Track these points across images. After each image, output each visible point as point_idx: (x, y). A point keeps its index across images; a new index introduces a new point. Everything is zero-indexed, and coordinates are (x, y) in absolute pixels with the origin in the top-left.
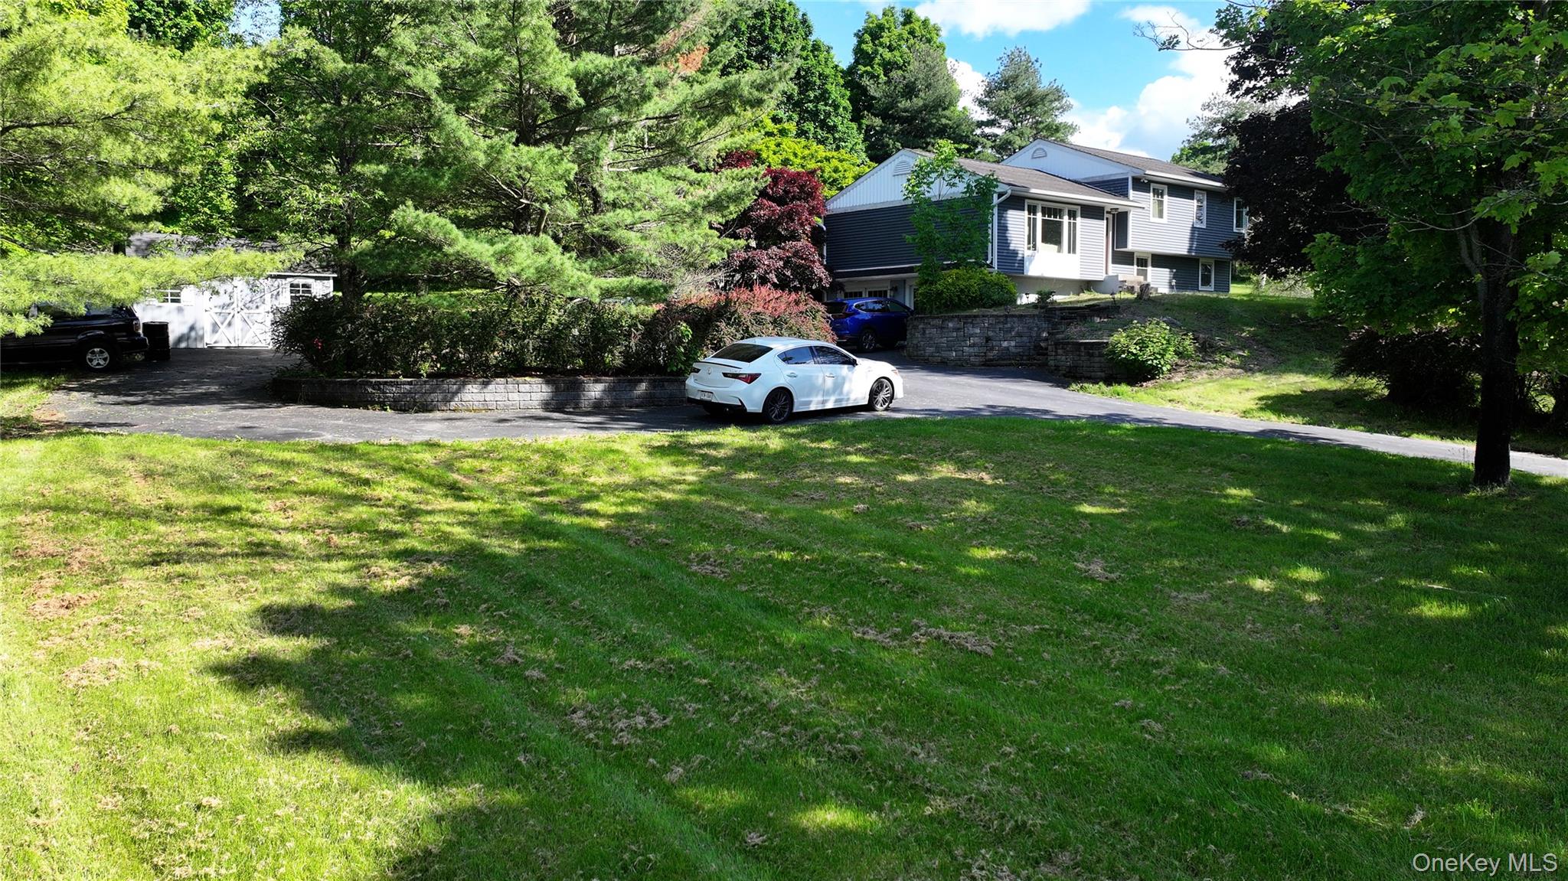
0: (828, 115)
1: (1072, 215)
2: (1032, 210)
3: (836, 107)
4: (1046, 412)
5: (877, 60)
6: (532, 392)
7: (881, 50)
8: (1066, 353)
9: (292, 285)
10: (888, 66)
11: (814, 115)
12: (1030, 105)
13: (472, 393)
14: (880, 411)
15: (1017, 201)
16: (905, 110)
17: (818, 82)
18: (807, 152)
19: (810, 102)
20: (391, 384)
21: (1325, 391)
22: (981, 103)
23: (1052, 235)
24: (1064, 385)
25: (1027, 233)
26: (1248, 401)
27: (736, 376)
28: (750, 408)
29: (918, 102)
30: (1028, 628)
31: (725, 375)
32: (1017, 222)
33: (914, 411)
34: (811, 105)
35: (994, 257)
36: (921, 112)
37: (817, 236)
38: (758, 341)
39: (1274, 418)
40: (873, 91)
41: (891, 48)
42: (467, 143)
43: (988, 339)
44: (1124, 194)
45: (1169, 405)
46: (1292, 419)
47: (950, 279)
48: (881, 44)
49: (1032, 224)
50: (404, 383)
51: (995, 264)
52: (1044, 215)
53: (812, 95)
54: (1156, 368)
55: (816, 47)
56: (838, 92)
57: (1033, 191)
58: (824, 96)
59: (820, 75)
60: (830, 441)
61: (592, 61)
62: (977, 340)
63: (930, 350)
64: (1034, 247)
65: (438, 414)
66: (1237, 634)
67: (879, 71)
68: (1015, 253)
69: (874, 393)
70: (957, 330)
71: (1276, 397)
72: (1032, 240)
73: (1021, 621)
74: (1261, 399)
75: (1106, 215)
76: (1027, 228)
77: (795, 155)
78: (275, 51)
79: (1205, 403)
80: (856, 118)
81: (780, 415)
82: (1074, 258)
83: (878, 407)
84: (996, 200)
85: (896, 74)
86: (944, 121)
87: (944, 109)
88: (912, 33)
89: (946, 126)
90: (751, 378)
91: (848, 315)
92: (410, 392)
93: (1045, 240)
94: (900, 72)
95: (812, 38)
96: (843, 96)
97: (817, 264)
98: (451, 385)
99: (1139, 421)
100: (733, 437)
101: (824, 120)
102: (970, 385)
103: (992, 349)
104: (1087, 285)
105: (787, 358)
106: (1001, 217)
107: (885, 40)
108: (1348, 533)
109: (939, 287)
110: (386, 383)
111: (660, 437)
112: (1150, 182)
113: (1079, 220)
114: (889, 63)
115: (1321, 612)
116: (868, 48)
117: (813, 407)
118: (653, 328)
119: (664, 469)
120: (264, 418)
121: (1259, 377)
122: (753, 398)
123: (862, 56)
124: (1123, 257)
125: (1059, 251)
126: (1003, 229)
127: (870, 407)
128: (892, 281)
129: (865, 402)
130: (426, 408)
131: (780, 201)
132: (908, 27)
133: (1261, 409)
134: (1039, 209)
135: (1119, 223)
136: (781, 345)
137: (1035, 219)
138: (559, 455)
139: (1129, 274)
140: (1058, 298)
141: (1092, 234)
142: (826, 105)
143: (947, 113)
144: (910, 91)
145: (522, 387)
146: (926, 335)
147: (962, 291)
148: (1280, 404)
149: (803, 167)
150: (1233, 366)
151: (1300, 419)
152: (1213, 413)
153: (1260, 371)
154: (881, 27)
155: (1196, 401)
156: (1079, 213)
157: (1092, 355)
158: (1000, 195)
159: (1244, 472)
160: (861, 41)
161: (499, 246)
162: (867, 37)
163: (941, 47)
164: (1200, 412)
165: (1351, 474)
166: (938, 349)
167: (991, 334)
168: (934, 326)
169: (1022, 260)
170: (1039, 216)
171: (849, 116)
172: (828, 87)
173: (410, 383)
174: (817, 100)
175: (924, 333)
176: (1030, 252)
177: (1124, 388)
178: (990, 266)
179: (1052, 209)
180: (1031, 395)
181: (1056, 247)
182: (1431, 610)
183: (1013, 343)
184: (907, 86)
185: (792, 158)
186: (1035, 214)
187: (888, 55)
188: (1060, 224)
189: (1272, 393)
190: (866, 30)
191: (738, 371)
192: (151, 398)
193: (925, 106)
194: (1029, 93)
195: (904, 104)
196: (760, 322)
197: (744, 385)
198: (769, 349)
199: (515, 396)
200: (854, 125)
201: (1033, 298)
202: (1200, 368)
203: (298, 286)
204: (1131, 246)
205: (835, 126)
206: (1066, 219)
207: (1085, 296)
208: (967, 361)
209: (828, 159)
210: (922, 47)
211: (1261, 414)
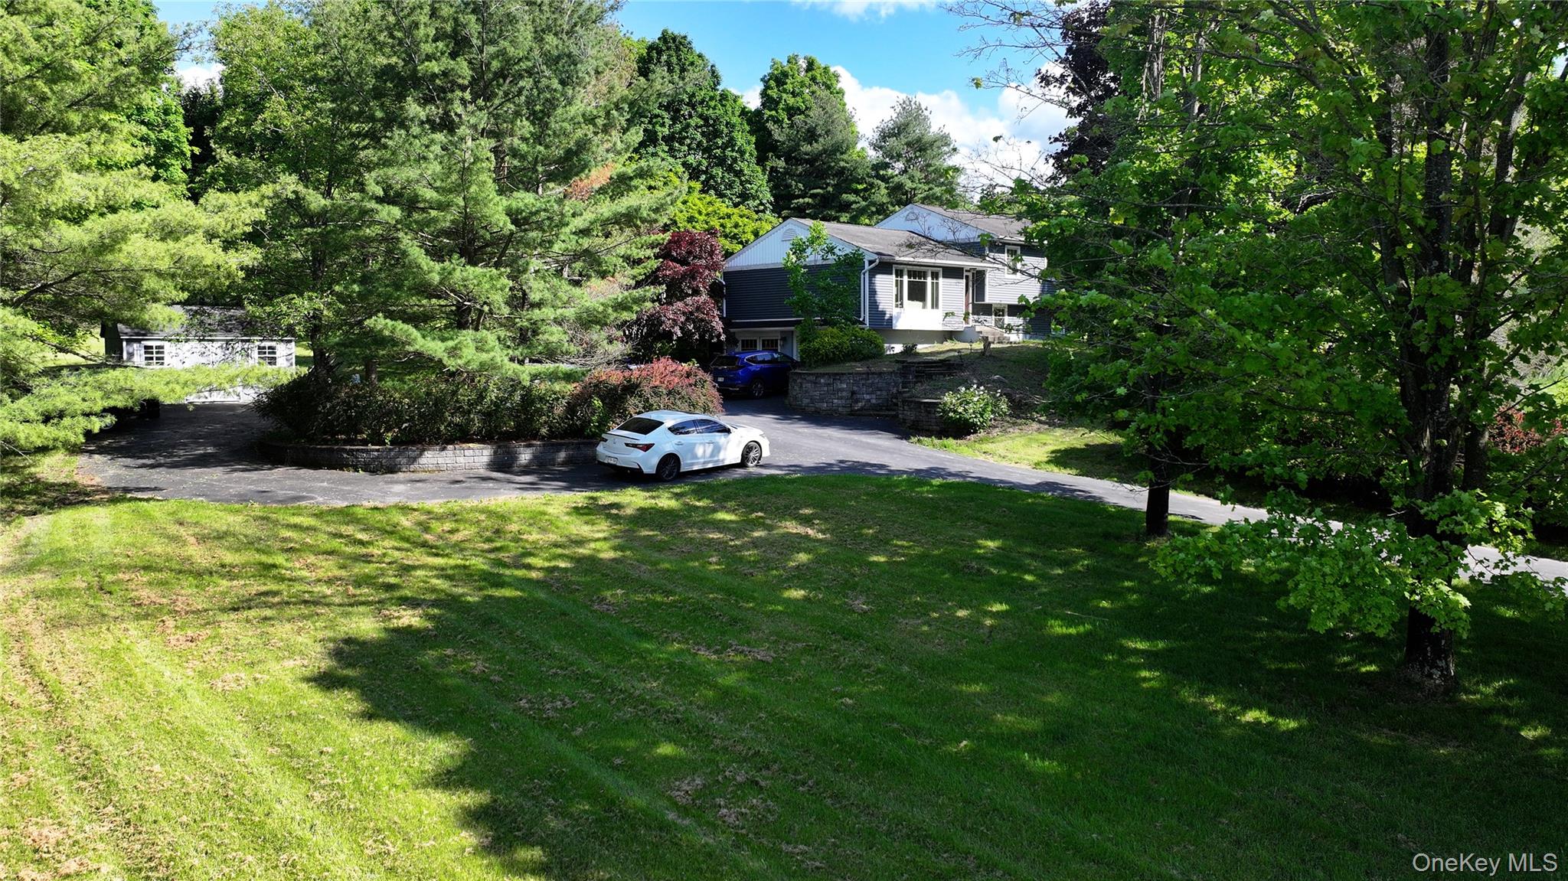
0: (735, 160)
1: (935, 276)
2: (899, 274)
3: (742, 153)
4: (882, 467)
5: (781, 106)
6: (477, 456)
7: (784, 96)
8: (911, 409)
9: (259, 348)
10: (792, 111)
11: (721, 162)
12: (920, 151)
13: (431, 458)
14: (752, 468)
15: (885, 266)
16: (806, 154)
17: (726, 131)
18: (710, 209)
19: (718, 148)
20: (362, 451)
21: (1104, 445)
22: (876, 147)
23: (917, 293)
24: (905, 436)
25: (895, 293)
26: (1041, 454)
27: (635, 446)
28: (646, 470)
29: (817, 147)
31: (627, 445)
32: (886, 286)
33: (779, 467)
34: (718, 151)
35: (865, 315)
36: (821, 155)
37: (715, 291)
38: (653, 416)
39: (1056, 469)
40: (778, 135)
41: (794, 94)
42: (425, 268)
43: (853, 393)
44: (982, 256)
45: (982, 457)
46: (1068, 471)
47: (828, 337)
48: (785, 91)
49: (899, 285)
50: (373, 450)
51: (867, 322)
52: (909, 277)
53: (720, 143)
54: (975, 425)
55: (724, 97)
56: (744, 139)
57: (897, 258)
58: (731, 143)
59: (727, 123)
60: (705, 500)
62: (844, 394)
63: (806, 401)
64: (902, 304)
65: (401, 475)
67: (783, 115)
68: (883, 313)
69: (745, 457)
70: (828, 385)
71: (1066, 450)
72: (899, 298)
73: (796, 640)
74: (1053, 452)
75: (965, 274)
76: (895, 289)
77: (700, 213)
78: (271, 195)
79: (1010, 455)
80: (761, 161)
81: (670, 475)
82: (939, 313)
83: (749, 464)
84: (867, 267)
85: (799, 119)
86: (842, 164)
87: (842, 153)
88: (813, 79)
89: (844, 168)
90: (647, 447)
91: (740, 368)
92: (378, 457)
93: (910, 298)
94: (802, 117)
95: (720, 88)
96: (749, 143)
97: (717, 319)
98: (413, 451)
99: (951, 474)
100: (633, 499)
101: (731, 165)
102: (830, 438)
103: (857, 401)
104: (950, 335)
105: (675, 430)
106: (871, 283)
107: (789, 87)
108: (1042, 576)
109: (816, 344)
110: (358, 450)
111: (577, 498)
112: (1005, 244)
113: (941, 280)
114: (792, 108)
116: (773, 93)
117: (696, 468)
118: (573, 403)
119: (579, 528)
120: (262, 480)
121: (1059, 432)
122: (649, 463)
123: (768, 101)
124: (987, 310)
125: (924, 307)
126: (873, 292)
127: (743, 464)
128: (782, 332)
129: (739, 461)
130: (392, 470)
131: (683, 262)
132: (810, 74)
133: (1048, 462)
134: (905, 272)
135: (977, 281)
136: (670, 419)
137: (902, 282)
138: (504, 518)
139: (987, 326)
140: (921, 348)
141: (953, 293)
142: (733, 151)
143: (845, 157)
144: (812, 136)
145: (467, 453)
146: (801, 390)
147: (836, 347)
148: (1063, 458)
149: (707, 223)
150: (1040, 422)
151: (1074, 471)
152: (1013, 465)
153: (1060, 426)
154: (785, 75)
155: (1002, 452)
156: (941, 274)
157: (929, 412)
158: (871, 262)
160: (767, 87)
161: (451, 344)
162: (772, 83)
163: (841, 92)
164: (1004, 463)
165: (1073, 524)
166: (813, 400)
167: (855, 388)
168: (808, 382)
169: (891, 319)
170: (906, 279)
171: (754, 160)
172: (735, 134)
173: (378, 450)
174: (724, 147)
175: (801, 387)
176: (898, 310)
177: (951, 441)
178: (863, 323)
179: (917, 273)
180: (875, 448)
181: (921, 304)
183: (874, 396)
184: (808, 130)
185: (697, 215)
186: (902, 276)
187: (791, 101)
188: (924, 284)
189: (1062, 447)
190: (772, 76)
191: (636, 442)
193: (825, 151)
194: (919, 140)
195: (806, 148)
196: (657, 394)
197: (641, 453)
198: (661, 423)
199: (461, 460)
200: (759, 169)
201: (898, 348)
202: (1014, 424)
203: (264, 348)
204: (987, 300)
205: (741, 171)
206: (929, 280)
207: (948, 345)
208: (836, 411)
209: (729, 216)
210: (822, 93)
211: (1047, 466)
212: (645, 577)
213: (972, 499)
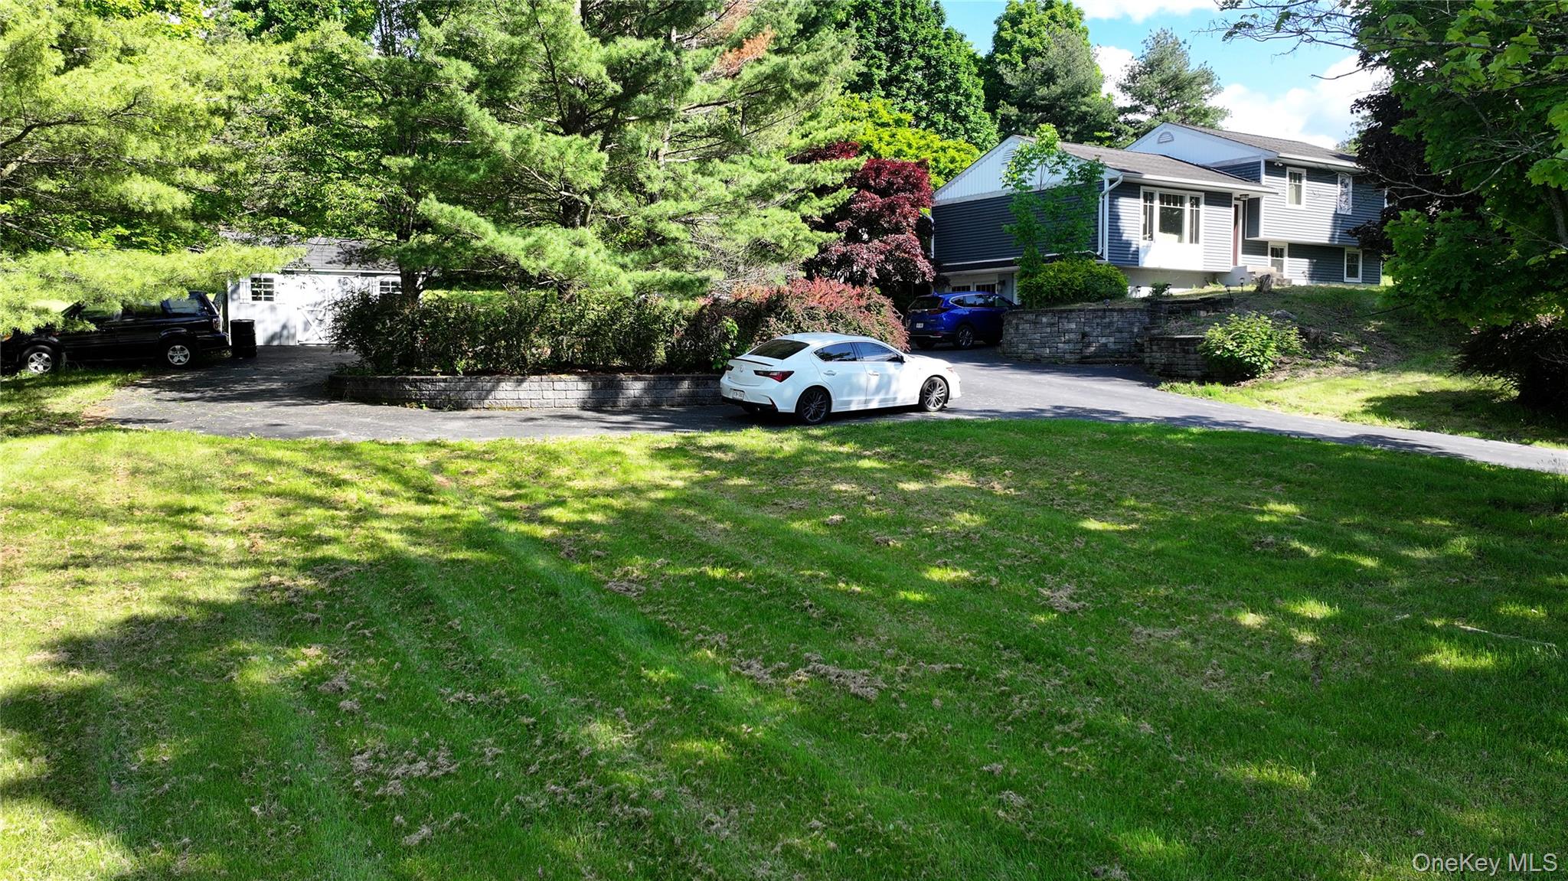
0: (959, 104)
1: (1196, 202)
2: (1149, 197)
3: (968, 96)
4: (1115, 413)
5: (1015, 48)
6: (571, 390)
7: (1019, 37)
8: (1161, 349)
9: (381, 284)
10: (1026, 54)
11: (944, 107)
12: (1177, 90)
13: (506, 391)
14: (933, 413)
15: (1130, 187)
16: (1043, 99)
17: (949, 71)
18: (923, 142)
19: (941, 92)
20: (427, 381)
21: (1447, 392)
22: (1125, 88)
23: (1172, 223)
24: (1153, 383)
25: (1142, 222)
26: (1354, 402)
27: (766, 374)
28: (782, 408)
29: (1055, 90)
30: (938, 668)
31: (757, 373)
32: (1131, 210)
33: (970, 412)
34: (941, 95)
35: (1104, 248)
36: (1059, 100)
37: (922, 228)
38: (798, 337)
39: (1378, 422)
40: (1010, 79)
41: (1030, 35)
43: (1084, 335)
44: (1257, 179)
45: (1264, 407)
46: (1398, 423)
47: (1052, 273)
48: (1020, 31)
49: (1149, 212)
50: (439, 381)
51: (1106, 256)
52: (1162, 202)
53: (943, 84)
54: (1254, 366)
55: (948, 36)
56: (974, 85)
57: (1146, 176)
58: (955, 86)
59: (952, 64)
60: (851, 444)
61: (629, 46)
62: (1072, 336)
63: (1023, 347)
64: (1151, 237)
65: (471, 412)
66: (1192, 683)
67: (1018, 58)
68: (1128, 244)
69: (925, 394)
70: (1052, 325)
71: (1389, 398)
72: (1148, 230)
74: (1370, 400)
75: (1234, 202)
76: (1142, 217)
77: (910, 146)
79: (1305, 405)
80: (991, 107)
81: (816, 415)
82: (1197, 249)
83: (931, 407)
84: (1107, 188)
85: (1034, 61)
86: (1084, 108)
87: (1084, 96)
88: (1053, 18)
89: (1086, 113)
90: (784, 376)
91: (944, 310)
92: (445, 390)
93: (1164, 228)
94: (1039, 59)
95: (945, 26)
96: (976, 86)
97: (920, 258)
98: (486, 382)
99: (1217, 424)
100: (754, 439)
101: (955, 110)
102: (1050, 384)
103: (1089, 345)
104: (1213, 277)
105: (825, 355)
106: (1112, 206)
107: (1025, 27)
108: (1389, 559)
109: (1039, 279)
110: (422, 380)
111: (670, 439)
112: (1285, 165)
113: (1203, 207)
114: (1028, 50)
115: (1308, 656)
116: (1007, 35)
117: (854, 408)
118: (697, 325)
120: (296, 415)
121: (1374, 376)
122: (785, 397)
123: (1001, 44)
124: (1258, 248)
125: (1180, 240)
126: (1115, 218)
127: (921, 407)
128: (1000, 274)
129: (916, 402)
130: (460, 406)
131: (883, 193)
132: (1049, 12)
133: (1366, 412)
134: (1157, 196)
135: (1250, 210)
136: (818, 340)
137: (1152, 208)
138: (554, 457)
139: (1261, 265)
140: (1175, 291)
141: (1218, 222)
142: (957, 95)
143: (1087, 100)
144: (1049, 78)
145: (557, 385)
146: (1020, 332)
147: (1064, 284)
148: (1389, 407)
149: (917, 157)
150: (1347, 364)
151: (1407, 424)
152: (1311, 416)
153: (1377, 369)
154: (1022, 13)
155: (1295, 402)
156: (1202, 200)
157: (1187, 352)
158: (1111, 182)
159: (1301, 485)
160: (1001, 29)
162: (1007, 24)
163: (1085, 31)
164: (1296, 414)
165: (1430, 487)
166: (1031, 345)
167: (1087, 329)
168: (1027, 322)
169: (1137, 252)
170: (1157, 204)
171: (981, 105)
172: (959, 76)
173: (445, 381)
174: (949, 89)
175: (1017, 329)
176: (1147, 242)
177: (1218, 388)
178: (1100, 257)
179: (1172, 197)
180: (1111, 395)
181: (1175, 237)
182: (1448, 658)
183: (1112, 339)
184: (1045, 73)
185: (905, 148)
186: (1152, 201)
187: (1027, 42)
188: (1181, 211)
189: (1383, 394)
190: (1006, 17)
191: (769, 369)
192: (209, 393)
193: (1064, 94)
194: (1175, 77)
195: (1042, 91)
196: (813, 318)
197: (774, 383)
198: (805, 345)
199: (550, 394)
200: (987, 115)
201: (1145, 292)
202: (1308, 366)
203: (388, 283)
204: (1263, 236)
205: (966, 117)
206: (1187, 207)
207: (1210, 289)
208: (1061, 359)
209: (944, 150)
210: (1062, 32)
211: (1364, 417)
212: (716, 542)
213: (1256, 451)
